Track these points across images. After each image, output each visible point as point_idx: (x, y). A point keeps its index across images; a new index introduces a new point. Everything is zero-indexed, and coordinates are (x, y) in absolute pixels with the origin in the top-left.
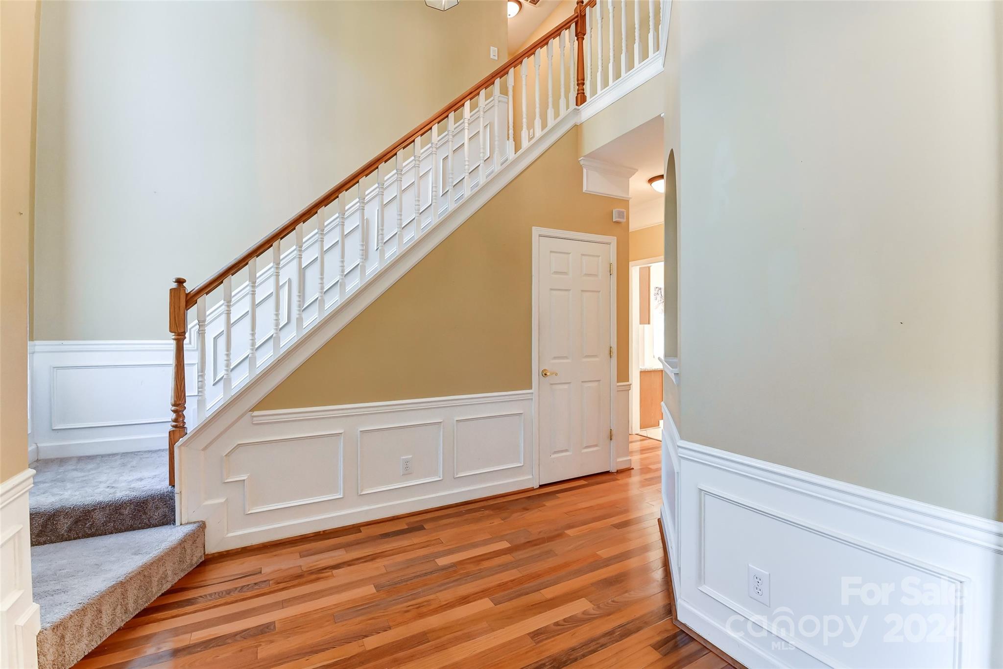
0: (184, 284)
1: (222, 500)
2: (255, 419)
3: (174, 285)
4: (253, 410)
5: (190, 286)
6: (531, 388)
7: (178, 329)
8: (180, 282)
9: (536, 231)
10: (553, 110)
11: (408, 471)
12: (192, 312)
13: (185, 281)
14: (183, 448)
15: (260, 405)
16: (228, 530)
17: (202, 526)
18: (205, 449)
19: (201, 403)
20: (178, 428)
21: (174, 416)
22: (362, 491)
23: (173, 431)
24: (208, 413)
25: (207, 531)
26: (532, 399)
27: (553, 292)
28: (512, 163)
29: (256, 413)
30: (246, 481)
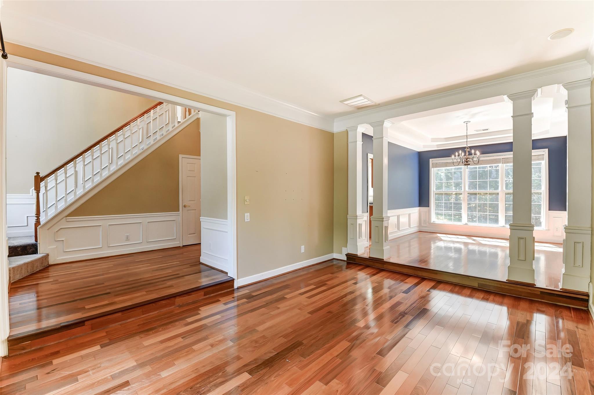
0: (39, 174)
1: (55, 247)
2: (67, 220)
3: (36, 175)
4: (66, 217)
5: (41, 175)
6: (179, 211)
7: (37, 189)
8: (38, 173)
9: (181, 156)
10: (188, 113)
11: (128, 238)
12: (42, 184)
13: (39, 173)
14: (40, 229)
15: (69, 215)
16: (57, 257)
17: (48, 255)
18: (48, 229)
19: (46, 215)
20: (38, 223)
21: (36, 218)
22: (109, 245)
23: (36, 223)
24: (49, 217)
25: (49, 257)
26: (179, 215)
27: (188, 177)
28: (170, 132)
29: (67, 218)
30: (64, 241)
